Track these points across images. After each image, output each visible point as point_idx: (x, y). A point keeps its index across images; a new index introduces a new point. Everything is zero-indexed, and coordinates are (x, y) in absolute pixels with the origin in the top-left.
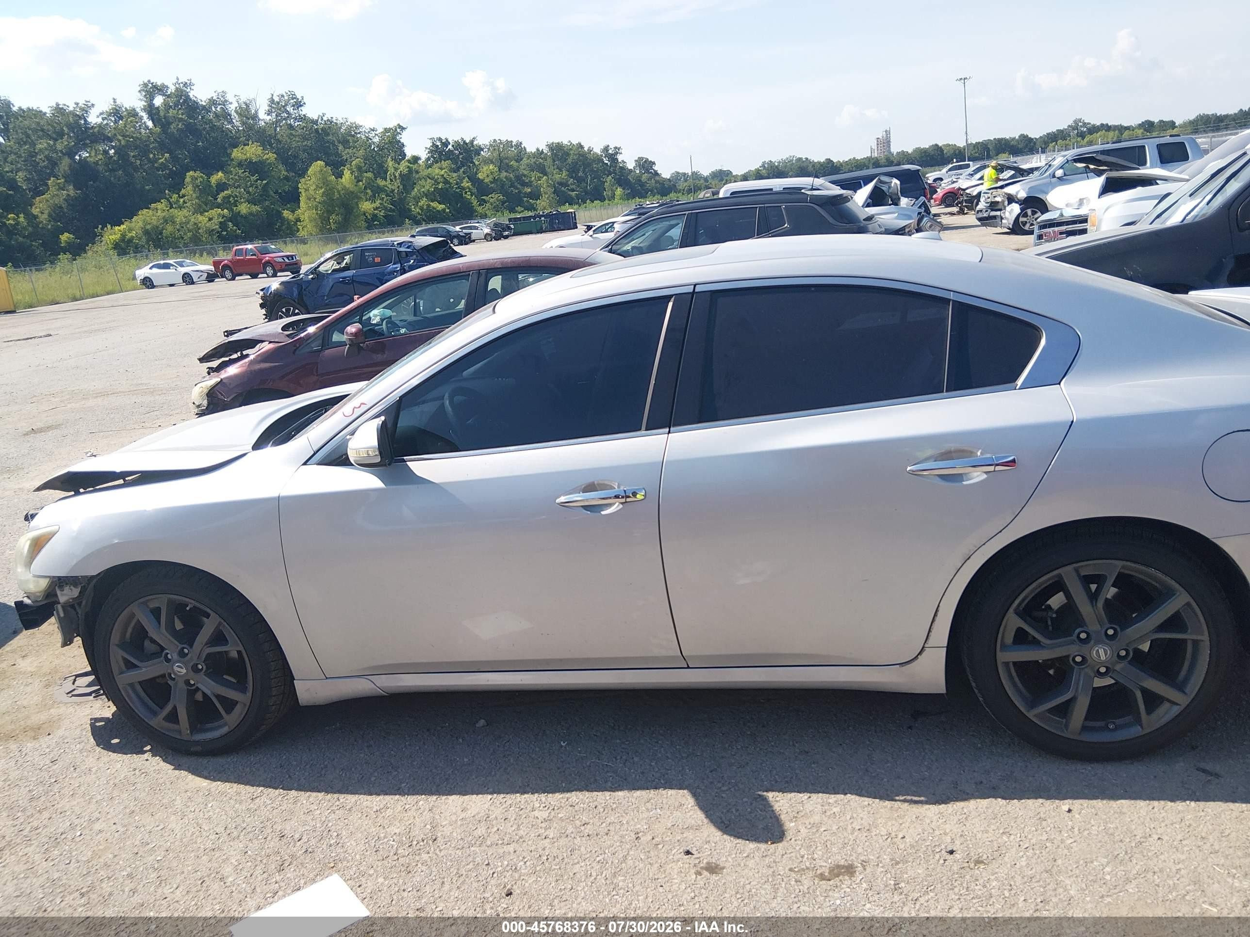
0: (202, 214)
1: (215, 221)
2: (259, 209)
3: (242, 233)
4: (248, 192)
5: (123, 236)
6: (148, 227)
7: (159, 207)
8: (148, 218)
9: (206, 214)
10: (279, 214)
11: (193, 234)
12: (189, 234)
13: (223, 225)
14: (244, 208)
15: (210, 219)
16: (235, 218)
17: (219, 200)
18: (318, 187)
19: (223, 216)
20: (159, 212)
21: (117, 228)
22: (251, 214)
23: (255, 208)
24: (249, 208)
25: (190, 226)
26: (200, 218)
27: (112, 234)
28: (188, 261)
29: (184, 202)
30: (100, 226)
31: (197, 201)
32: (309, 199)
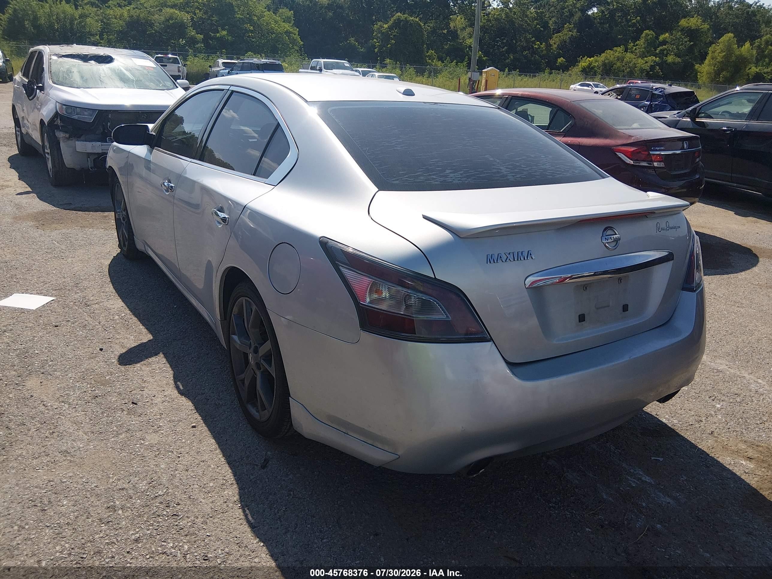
0: (642, 58)
1: (649, 64)
2: (680, 61)
3: (662, 75)
4: (678, 49)
5: (590, 64)
6: (607, 61)
7: (618, 50)
8: (609, 56)
9: (645, 58)
10: (693, 65)
11: (631, 70)
12: (628, 70)
13: (652, 68)
14: (670, 59)
15: (646, 62)
16: (663, 65)
17: (657, 51)
18: (722, 51)
19: (655, 62)
20: (617, 53)
21: (588, 59)
22: (674, 63)
23: (678, 60)
24: (674, 59)
25: (631, 65)
26: (640, 60)
27: (584, 62)
28: (602, 85)
29: (636, 49)
30: (581, 56)
31: (643, 50)
32: (713, 59)
